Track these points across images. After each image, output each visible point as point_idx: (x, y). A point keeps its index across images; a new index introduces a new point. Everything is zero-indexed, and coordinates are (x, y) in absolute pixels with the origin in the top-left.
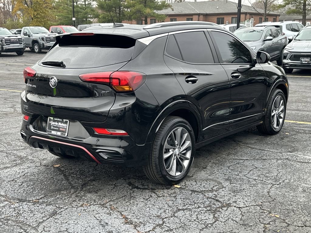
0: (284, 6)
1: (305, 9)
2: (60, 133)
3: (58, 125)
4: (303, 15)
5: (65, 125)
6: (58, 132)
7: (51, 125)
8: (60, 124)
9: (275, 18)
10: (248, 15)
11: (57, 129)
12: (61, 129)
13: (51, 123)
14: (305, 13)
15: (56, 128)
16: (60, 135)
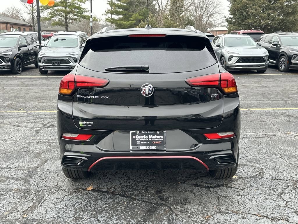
0: (49, 19)
1: (66, 22)
2: (155, 146)
3: (148, 138)
4: (66, 27)
5: (160, 137)
6: (150, 146)
7: (136, 140)
8: (151, 137)
9: (31, 28)
10: (9, 25)
11: (149, 143)
12: (154, 142)
13: (136, 138)
14: (67, 25)
15: (145, 143)
16: (155, 149)
